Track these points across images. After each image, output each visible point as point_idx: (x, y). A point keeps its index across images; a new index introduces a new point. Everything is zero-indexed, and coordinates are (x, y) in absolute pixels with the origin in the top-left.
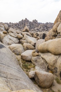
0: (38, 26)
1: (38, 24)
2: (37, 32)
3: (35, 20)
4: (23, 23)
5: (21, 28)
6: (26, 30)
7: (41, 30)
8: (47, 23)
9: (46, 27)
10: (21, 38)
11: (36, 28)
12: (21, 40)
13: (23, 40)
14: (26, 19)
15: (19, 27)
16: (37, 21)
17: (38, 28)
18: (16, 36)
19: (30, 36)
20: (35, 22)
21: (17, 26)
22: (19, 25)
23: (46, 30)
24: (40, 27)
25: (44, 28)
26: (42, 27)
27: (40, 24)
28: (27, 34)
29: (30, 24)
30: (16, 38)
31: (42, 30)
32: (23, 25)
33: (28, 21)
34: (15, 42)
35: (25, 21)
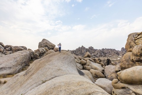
0: (95, 52)
1: (94, 50)
2: (94, 58)
3: (91, 47)
4: (80, 50)
5: (78, 55)
6: (88, 55)
7: (98, 56)
8: (103, 49)
9: (103, 52)
10: (85, 64)
11: (92, 54)
12: (85, 66)
13: (88, 66)
14: (82, 46)
15: (76, 54)
16: (93, 48)
17: (95, 54)
18: (80, 62)
19: (93, 62)
20: (91, 48)
21: (75, 52)
22: (76, 51)
23: (104, 55)
24: (96, 53)
25: (101, 54)
26: (99, 53)
27: (96, 50)
28: (90, 60)
29: (86, 50)
30: (80, 63)
31: (100, 56)
32: (80, 52)
33: (84, 48)
34: (80, 68)
35: (82, 48)
